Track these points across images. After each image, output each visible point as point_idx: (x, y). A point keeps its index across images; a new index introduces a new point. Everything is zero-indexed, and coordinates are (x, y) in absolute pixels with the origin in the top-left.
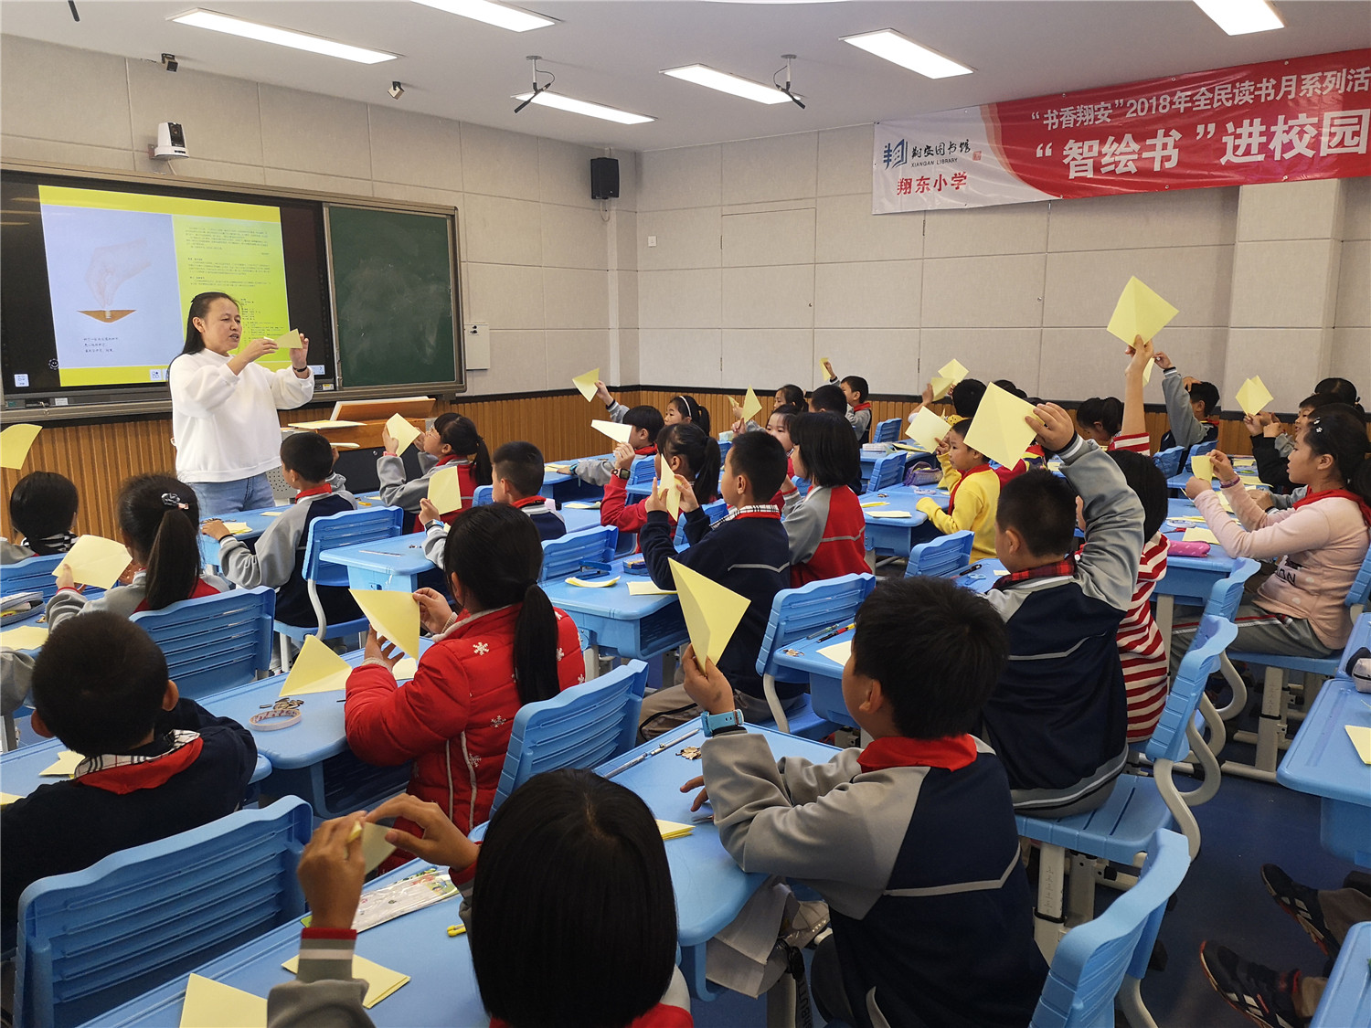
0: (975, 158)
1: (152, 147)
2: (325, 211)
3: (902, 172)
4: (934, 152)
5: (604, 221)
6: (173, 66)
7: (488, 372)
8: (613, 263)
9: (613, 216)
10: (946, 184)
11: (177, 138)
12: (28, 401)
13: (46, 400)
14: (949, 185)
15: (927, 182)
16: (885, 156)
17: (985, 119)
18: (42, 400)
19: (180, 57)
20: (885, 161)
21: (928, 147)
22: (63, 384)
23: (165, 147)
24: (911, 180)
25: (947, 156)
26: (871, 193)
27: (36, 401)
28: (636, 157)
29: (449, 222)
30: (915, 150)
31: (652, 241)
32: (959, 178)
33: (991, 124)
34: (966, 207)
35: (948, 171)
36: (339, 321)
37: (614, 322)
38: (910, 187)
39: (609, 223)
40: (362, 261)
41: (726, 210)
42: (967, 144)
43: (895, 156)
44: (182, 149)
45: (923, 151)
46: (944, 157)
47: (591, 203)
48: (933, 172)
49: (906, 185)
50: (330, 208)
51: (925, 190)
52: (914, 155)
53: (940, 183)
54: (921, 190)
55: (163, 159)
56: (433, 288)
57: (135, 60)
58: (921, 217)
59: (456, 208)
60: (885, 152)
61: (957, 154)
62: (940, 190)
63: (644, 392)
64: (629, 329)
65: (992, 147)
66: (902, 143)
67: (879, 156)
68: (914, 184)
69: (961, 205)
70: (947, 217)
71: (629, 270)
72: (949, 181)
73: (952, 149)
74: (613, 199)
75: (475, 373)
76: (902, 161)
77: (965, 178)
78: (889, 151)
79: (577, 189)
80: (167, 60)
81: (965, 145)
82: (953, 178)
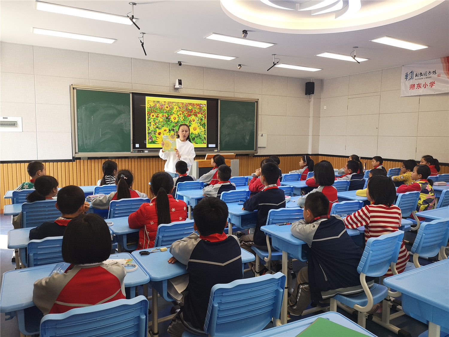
0: (438, 76)
1: (175, 86)
2: (219, 101)
3: (412, 82)
4: (423, 75)
5: (309, 102)
6: (180, 64)
7: (266, 148)
8: (311, 114)
9: (312, 99)
10: (427, 86)
11: (180, 83)
12: (138, 151)
13: (143, 151)
14: (428, 86)
15: (420, 85)
16: (405, 77)
17: (442, 63)
18: (142, 151)
19: (182, 62)
20: (405, 79)
21: (421, 73)
22: (147, 147)
23: (177, 86)
24: (415, 84)
25: (428, 76)
26: (400, 89)
27: (140, 151)
28: (322, 81)
29: (256, 104)
30: (416, 74)
31: (325, 107)
32: (432, 84)
33: (445, 64)
34: (435, 93)
35: (428, 81)
36: (220, 132)
37: (310, 133)
38: (414, 87)
39: (311, 102)
40: (228, 115)
41: (350, 97)
42: (435, 72)
43: (409, 77)
44: (181, 86)
45: (419, 75)
46: (427, 76)
47: (305, 96)
48: (422, 82)
49: (413, 86)
50: (221, 101)
51: (420, 88)
52: (416, 76)
53: (425, 86)
54: (418, 88)
55: (177, 89)
56: (249, 123)
57: (172, 63)
58: (419, 97)
59: (258, 99)
60: (406, 75)
61: (432, 75)
62: (425, 88)
63: (320, 156)
64: (316, 136)
65: (444, 72)
66: (412, 72)
67: (403, 77)
68: (416, 86)
69: (433, 93)
70: (428, 97)
71: (317, 117)
72: (429, 85)
73: (430, 74)
74: (312, 95)
75: (261, 148)
76: (412, 78)
77: (435, 83)
78: (407, 75)
79: (300, 92)
80: (179, 63)
81: (434, 72)
82: (430, 84)
